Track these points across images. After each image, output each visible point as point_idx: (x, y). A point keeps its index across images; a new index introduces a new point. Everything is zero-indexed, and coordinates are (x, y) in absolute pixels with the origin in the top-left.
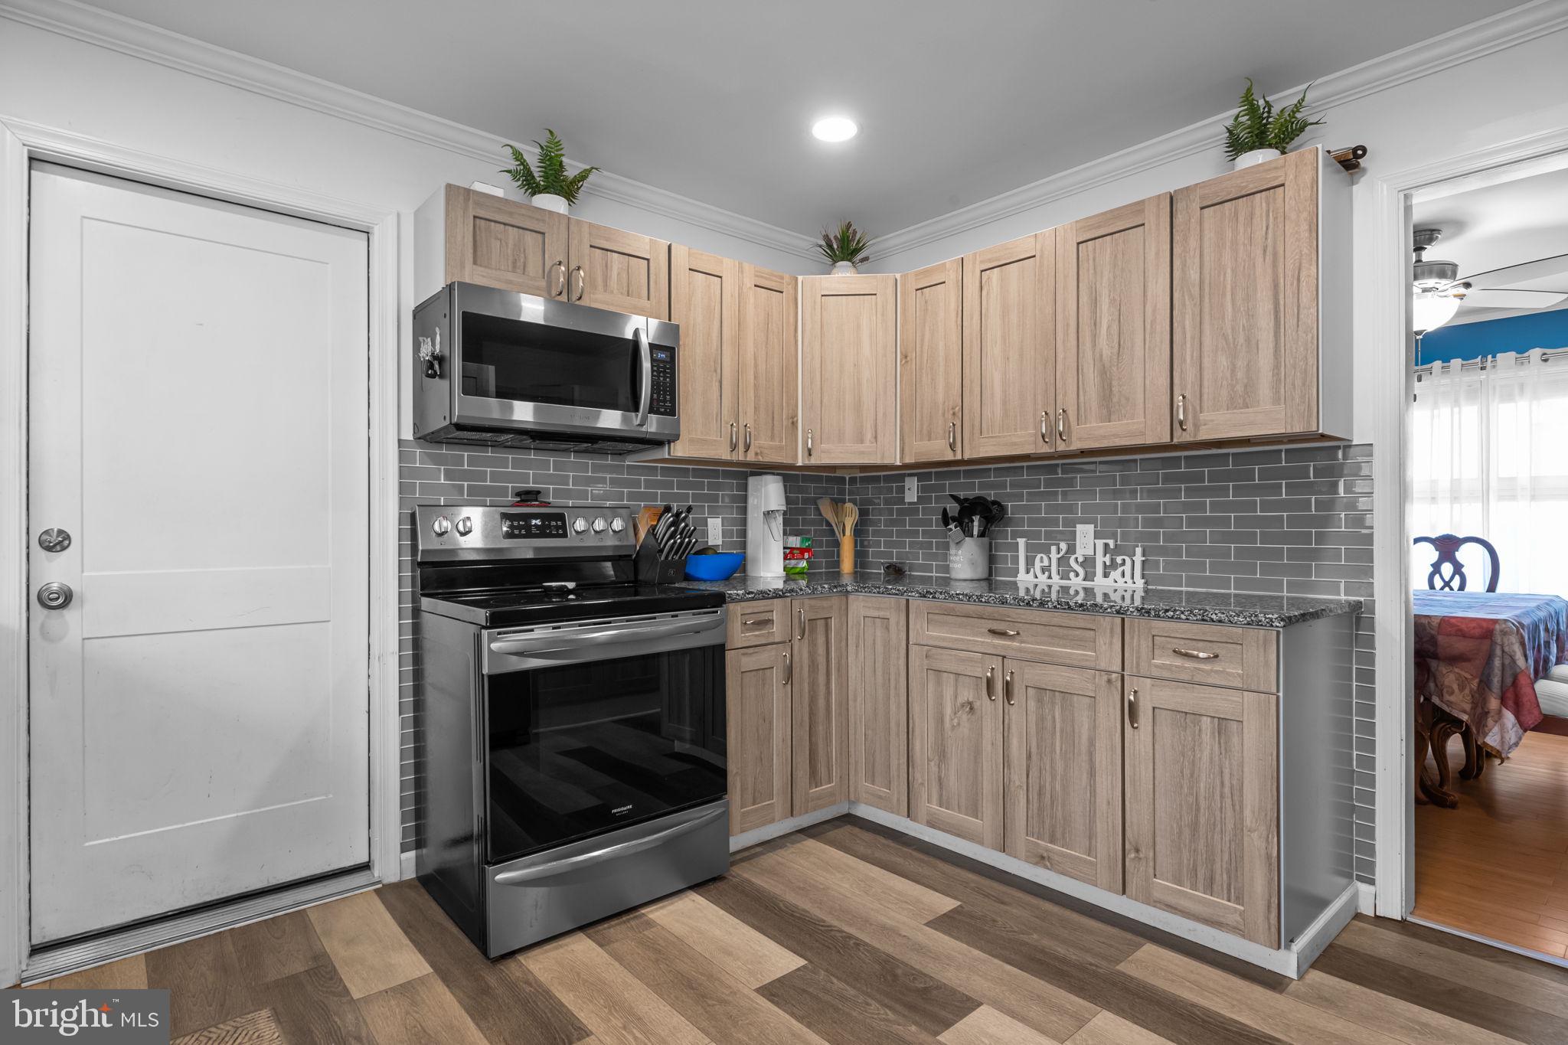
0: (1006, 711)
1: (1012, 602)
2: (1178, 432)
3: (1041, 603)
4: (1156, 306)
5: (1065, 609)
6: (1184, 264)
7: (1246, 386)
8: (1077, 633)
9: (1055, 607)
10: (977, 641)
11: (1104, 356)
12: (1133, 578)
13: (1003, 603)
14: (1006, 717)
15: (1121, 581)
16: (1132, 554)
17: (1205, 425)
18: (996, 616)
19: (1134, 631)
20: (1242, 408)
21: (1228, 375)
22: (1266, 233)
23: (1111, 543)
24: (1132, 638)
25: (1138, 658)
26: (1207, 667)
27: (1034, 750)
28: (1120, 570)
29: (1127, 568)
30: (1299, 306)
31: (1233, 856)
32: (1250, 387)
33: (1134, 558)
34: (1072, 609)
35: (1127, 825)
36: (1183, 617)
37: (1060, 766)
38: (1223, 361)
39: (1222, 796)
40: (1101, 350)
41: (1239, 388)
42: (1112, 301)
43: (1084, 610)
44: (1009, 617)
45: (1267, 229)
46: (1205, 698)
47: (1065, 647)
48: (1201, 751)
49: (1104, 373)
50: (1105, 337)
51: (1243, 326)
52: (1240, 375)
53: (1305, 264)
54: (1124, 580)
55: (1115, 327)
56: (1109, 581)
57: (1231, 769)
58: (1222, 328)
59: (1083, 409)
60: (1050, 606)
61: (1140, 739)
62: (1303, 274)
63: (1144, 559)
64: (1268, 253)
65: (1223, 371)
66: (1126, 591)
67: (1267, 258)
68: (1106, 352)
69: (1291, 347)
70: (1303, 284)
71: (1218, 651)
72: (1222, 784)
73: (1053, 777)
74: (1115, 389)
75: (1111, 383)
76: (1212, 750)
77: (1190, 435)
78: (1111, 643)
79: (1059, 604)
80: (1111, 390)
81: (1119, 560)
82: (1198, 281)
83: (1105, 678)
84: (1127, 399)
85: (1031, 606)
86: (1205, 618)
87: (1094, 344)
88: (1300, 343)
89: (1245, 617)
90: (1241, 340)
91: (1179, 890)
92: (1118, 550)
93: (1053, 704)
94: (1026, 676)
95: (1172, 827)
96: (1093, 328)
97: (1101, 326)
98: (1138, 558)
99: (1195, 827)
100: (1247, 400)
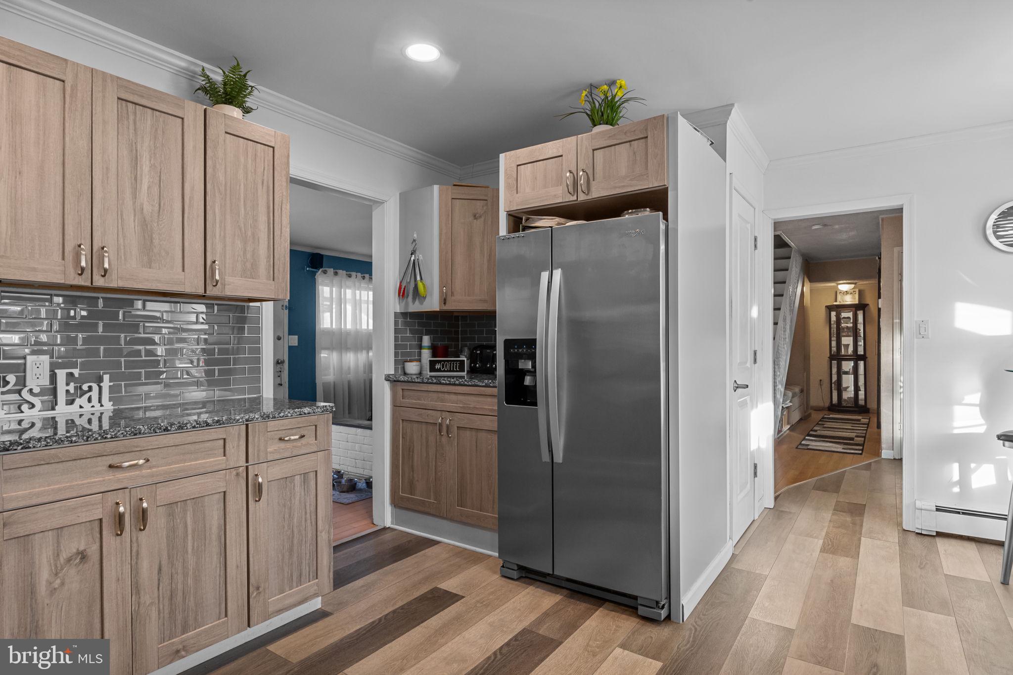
0: (134, 539)
1: (146, 432)
2: (209, 288)
3: (180, 426)
4: (194, 187)
5: (203, 427)
6: (214, 167)
7: (252, 264)
8: (208, 444)
9: (194, 427)
10: (95, 482)
11: (145, 210)
12: (100, 401)
13: (135, 434)
14: (135, 545)
15: (87, 407)
16: (100, 380)
17: (229, 285)
18: (122, 450)
19: (255, 432)
20: (250, 278)
21: (242, 253)
22: (264, 172)
23: (76, 372)
24: (254, 437)
25: (259, 451)
26: (299, 444)
27: (164, 562)
28: (87, 396)
29: (95, 394)
30: (281, 225)
31: (311, 552)
32: (254, 266)
33: (101, 384)
34: (210, 426)
35: (251, 575)
36: (289, 415)
37: (191, 560)
38: (239, 244)
39: (306, 521)
40: (142, 205)
41: (248, 265)
42: (153, 167)
43: (220, 425)
44: (137, 447)
45: (264, 169)
46: (299, 463)
47: (196, 459)
48: (295, 498)
49: (145, 225)
50: (146, 194)
51: (251, 224)
52: (249, 256)
53: (284, 201)
54: (91, 404)
55: (155, 190)
56: (74, 408)
57: (310, 502)
58: (238, 222)
59: (122, 251)
60: (189, 427)
61: (258, 509)
62: (284, 206)
63: (112, 384)
64: (264, 185)
65: (238, 251)
66: (93, 414)
67: (264, 188)
68: (147, 208)
69: (278, 247)
70: (284, 213)
71: (303, 433)
72: (306, 513)
73: (185, 575)
74: (156, 242)
75: (152, 235)
76: (300, 494)
77: (219, 291)
78: (238, 446)
79: (197, 424)
80: (152, 241)
81: (85, 387)
82: (224, 182)
83: (234, 473)
84: (167, 253)
85: (168, 430)
86: (302, 413)
87: (135, 196)
88: (282, 246)
89: (321, 409)
90: (249, 233)
91: (284, 595)
92: (82, 379)
93: (185, 511)
94: (158, 497)
95: (278, 557)
96: (134, 181)
97: (141, 184)
98: (106, 383)
99: (291, 551)
100: (253, 273)
